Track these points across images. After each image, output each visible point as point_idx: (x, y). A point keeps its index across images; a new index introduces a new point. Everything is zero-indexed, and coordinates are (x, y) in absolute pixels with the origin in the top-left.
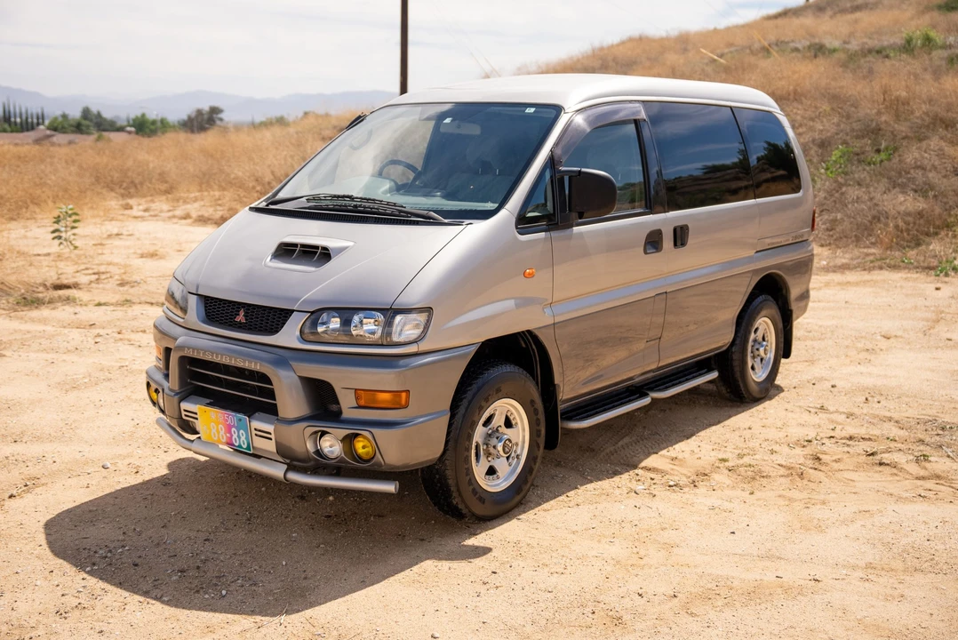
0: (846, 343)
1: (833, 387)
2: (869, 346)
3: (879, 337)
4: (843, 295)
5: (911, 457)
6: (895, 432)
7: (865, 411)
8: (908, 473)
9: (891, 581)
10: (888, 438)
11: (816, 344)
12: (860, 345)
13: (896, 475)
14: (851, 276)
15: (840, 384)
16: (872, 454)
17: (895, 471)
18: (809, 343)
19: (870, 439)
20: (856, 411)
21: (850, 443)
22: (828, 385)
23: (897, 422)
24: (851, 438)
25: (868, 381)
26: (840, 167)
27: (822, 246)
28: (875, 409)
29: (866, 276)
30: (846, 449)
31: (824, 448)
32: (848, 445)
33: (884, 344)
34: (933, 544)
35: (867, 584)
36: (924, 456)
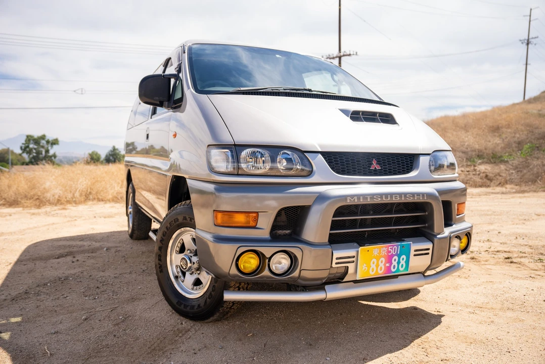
0: (514, 217)
1: (499, 233)
2: (527, 218)
3: (533, 215)
4: (519, 200)
5: (531, 260)
6: (527, 250)
7: (513, 242)
8: (527, 267)
9: (490, 314)
10: (521, 252)
11: (496, 217)
12: (521, 218)
13: (519, 267)
14: (526, 194)
15: (503, 232)
16: (508, 258)
17: (519, 266)
18: (493, 217)
19: (509, 252)
20: (508, 242)
21: (498, 253)
22: (497, 232)
23: (530, 246)
24: (498, 251)
25: (520, 231)
26: (528, 152)
27: (516, 185)
28: (521, 241)
29: (535, 194)
30: (493, 256)
31: (480, 255)
32: (495, 254)
33: (536, 217)
34: (526, 297)
35: (472, 315)
36: (540, 259)
